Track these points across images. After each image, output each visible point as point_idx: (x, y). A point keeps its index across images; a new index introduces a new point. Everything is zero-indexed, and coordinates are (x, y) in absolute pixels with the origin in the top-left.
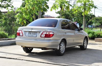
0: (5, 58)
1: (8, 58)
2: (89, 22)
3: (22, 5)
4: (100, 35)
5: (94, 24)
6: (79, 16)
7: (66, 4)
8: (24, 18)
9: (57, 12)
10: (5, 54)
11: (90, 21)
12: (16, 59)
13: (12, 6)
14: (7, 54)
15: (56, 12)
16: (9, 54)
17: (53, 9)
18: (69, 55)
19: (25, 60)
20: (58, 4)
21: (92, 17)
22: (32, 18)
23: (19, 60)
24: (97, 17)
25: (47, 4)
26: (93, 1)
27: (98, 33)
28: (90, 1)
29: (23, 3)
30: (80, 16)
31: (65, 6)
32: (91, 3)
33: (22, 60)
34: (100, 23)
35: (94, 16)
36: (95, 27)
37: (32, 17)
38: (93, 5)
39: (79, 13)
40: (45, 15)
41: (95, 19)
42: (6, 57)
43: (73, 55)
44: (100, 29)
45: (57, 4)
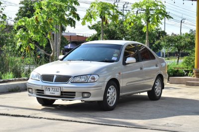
0: (7, 115)
1: (12, 115)
2: (153, 45)
3: (19, 13)
4: (178, 70)
5: (164, 50)
6: (134, 33)
7: (111, 11)
8: (31, 39)
9: (91, 26)
10: (5, 109)
11: (156, 43)
12: (29, 117)
13: (4, 15)
14: (9, 108)
15: (89, 27)
16: (13, 109)
17: (86, 21)
18: (124, 108)
19: (45, 118)
20: (96, 11)
21: (159, 36)
22: (45, 40)
23: (35, 118)
24: (170, 35)
25: (76, 10)
26: (163, 5)
27: (175, 68)
28: (159, 4)
29: (21, 8)
30: (138, 33)
31: (109, 14)
32: (160, 8)
33: (41, 118)
34: (177, 47)
35: (164, 33)
36: (166, 56)
37: (45, 36)
38: (164, 12)
39: (136, 29)
40: (65, 32)
41: (166, 40)
42: (9, 113)
43: (131, 108)
44: (176, 60)
45: (94, 10)
